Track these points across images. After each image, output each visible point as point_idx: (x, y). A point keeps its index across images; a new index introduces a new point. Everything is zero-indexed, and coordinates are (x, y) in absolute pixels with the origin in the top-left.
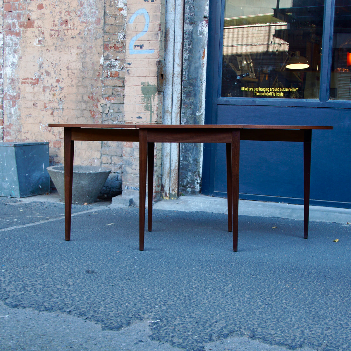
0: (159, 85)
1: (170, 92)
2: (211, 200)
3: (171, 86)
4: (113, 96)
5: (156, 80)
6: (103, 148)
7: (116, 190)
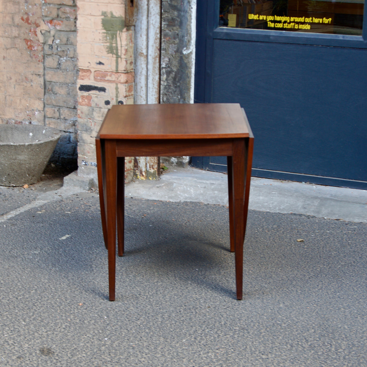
0: (128, 17)
1: (144, 26)
2: (206, 183)
3: (144, 18)
4: (59, 19)
5: (124, 9)
6: (47, 96)
7: (68, 156)
